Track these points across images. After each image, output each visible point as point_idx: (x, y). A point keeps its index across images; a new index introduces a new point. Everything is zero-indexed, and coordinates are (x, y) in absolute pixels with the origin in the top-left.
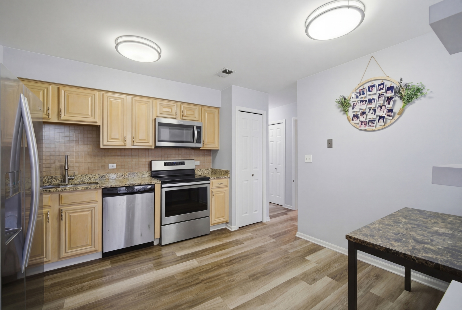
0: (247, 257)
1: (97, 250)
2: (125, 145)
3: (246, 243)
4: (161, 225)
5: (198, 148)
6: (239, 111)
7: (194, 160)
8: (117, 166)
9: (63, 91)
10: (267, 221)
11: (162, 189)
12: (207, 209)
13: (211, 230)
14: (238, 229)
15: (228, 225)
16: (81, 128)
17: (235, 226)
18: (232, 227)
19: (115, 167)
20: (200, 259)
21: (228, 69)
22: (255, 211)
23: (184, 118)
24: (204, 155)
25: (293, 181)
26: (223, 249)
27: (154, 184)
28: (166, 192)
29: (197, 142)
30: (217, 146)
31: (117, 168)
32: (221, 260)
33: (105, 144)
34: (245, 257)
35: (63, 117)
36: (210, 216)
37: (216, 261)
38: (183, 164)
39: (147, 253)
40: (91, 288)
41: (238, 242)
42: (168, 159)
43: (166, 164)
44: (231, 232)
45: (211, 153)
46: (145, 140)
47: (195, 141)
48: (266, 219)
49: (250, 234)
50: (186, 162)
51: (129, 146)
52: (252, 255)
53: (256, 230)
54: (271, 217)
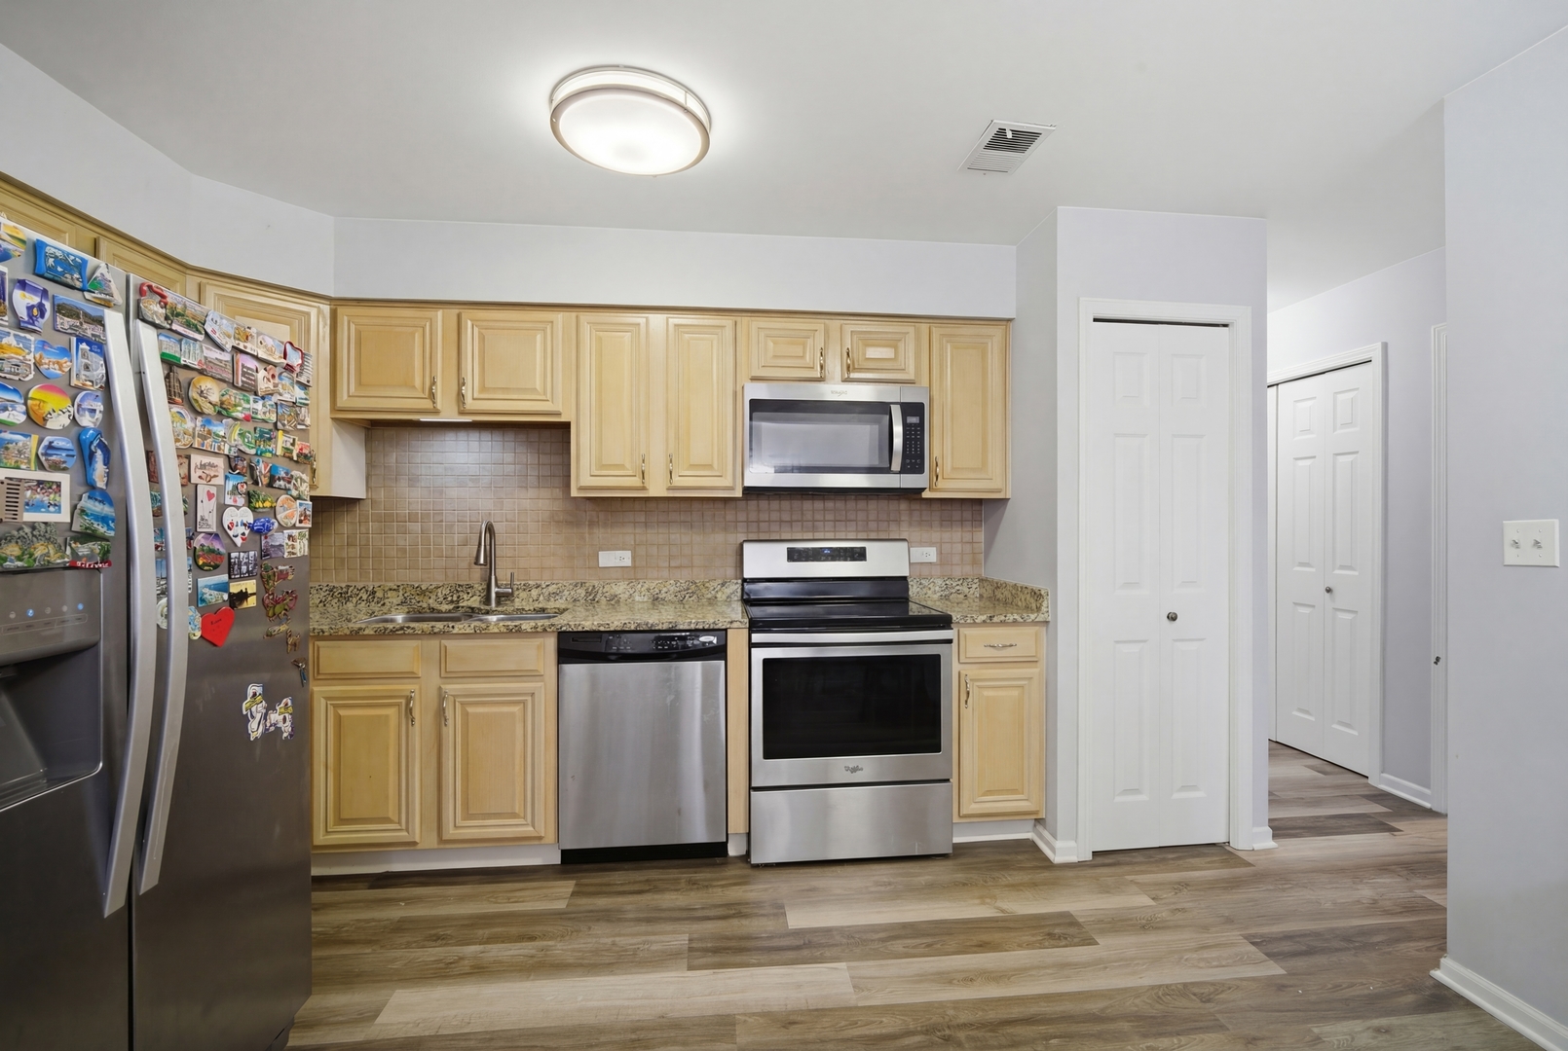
0: (1097, 1028)
1: (540, 838)
2: (644, 488)
3: (1107, 945)
4: (752, 789)
5: (913, 495)
6: (1095, 320)
7: (905, 540)
8: (634, 558)
9: (469, 323)
10: (1257, 846)
11: (753, 650)
12: (937, 748)
13: (956, 840)
14: (1089, 857)
15: (1040, 828)
16: (534, 435)
17: (1072, 844)
18: (1058, 844)
19: (628, 562)
20: (870, 968)
21: (1011, 124)
22: (1184, 788)
23: (854, 375)
24: (947, 522)
25: (1438, 659)
26: (983, 947)
27: (726, 630)
28: (767, 663)
29: (904, 470)
30: (997, 484)
31: (634, 567)
32: (957, 1005)
33: (584, 483)
34: (1083, 1028)
35: (470, 404)
36: (954, 780)
37: (930, 1004)
38: (859, 555)
39: (693, 884)
40: (481, 971)
41: (1061, 930)
42: (805, 538)
43: (794, 556)
44: (1047, 864)
45: (980, 510)
46: (710, 466)
47: (896, 465)
48: (1254, 838)
49: (1144, 900)
50: (871, 548)
51: (657, 489)
52: (1125, 1026)
53: (1181, 886)
54: (1280, 830)
